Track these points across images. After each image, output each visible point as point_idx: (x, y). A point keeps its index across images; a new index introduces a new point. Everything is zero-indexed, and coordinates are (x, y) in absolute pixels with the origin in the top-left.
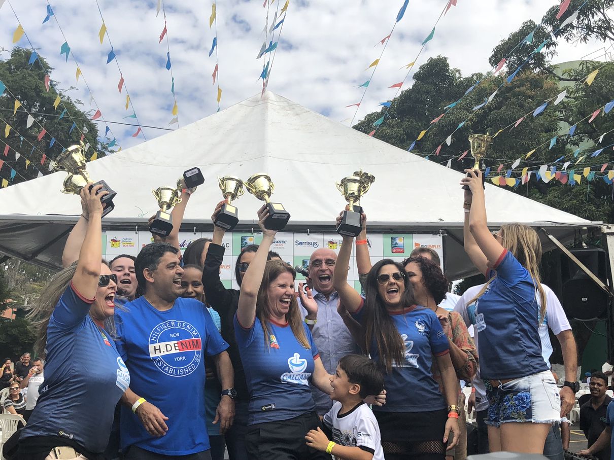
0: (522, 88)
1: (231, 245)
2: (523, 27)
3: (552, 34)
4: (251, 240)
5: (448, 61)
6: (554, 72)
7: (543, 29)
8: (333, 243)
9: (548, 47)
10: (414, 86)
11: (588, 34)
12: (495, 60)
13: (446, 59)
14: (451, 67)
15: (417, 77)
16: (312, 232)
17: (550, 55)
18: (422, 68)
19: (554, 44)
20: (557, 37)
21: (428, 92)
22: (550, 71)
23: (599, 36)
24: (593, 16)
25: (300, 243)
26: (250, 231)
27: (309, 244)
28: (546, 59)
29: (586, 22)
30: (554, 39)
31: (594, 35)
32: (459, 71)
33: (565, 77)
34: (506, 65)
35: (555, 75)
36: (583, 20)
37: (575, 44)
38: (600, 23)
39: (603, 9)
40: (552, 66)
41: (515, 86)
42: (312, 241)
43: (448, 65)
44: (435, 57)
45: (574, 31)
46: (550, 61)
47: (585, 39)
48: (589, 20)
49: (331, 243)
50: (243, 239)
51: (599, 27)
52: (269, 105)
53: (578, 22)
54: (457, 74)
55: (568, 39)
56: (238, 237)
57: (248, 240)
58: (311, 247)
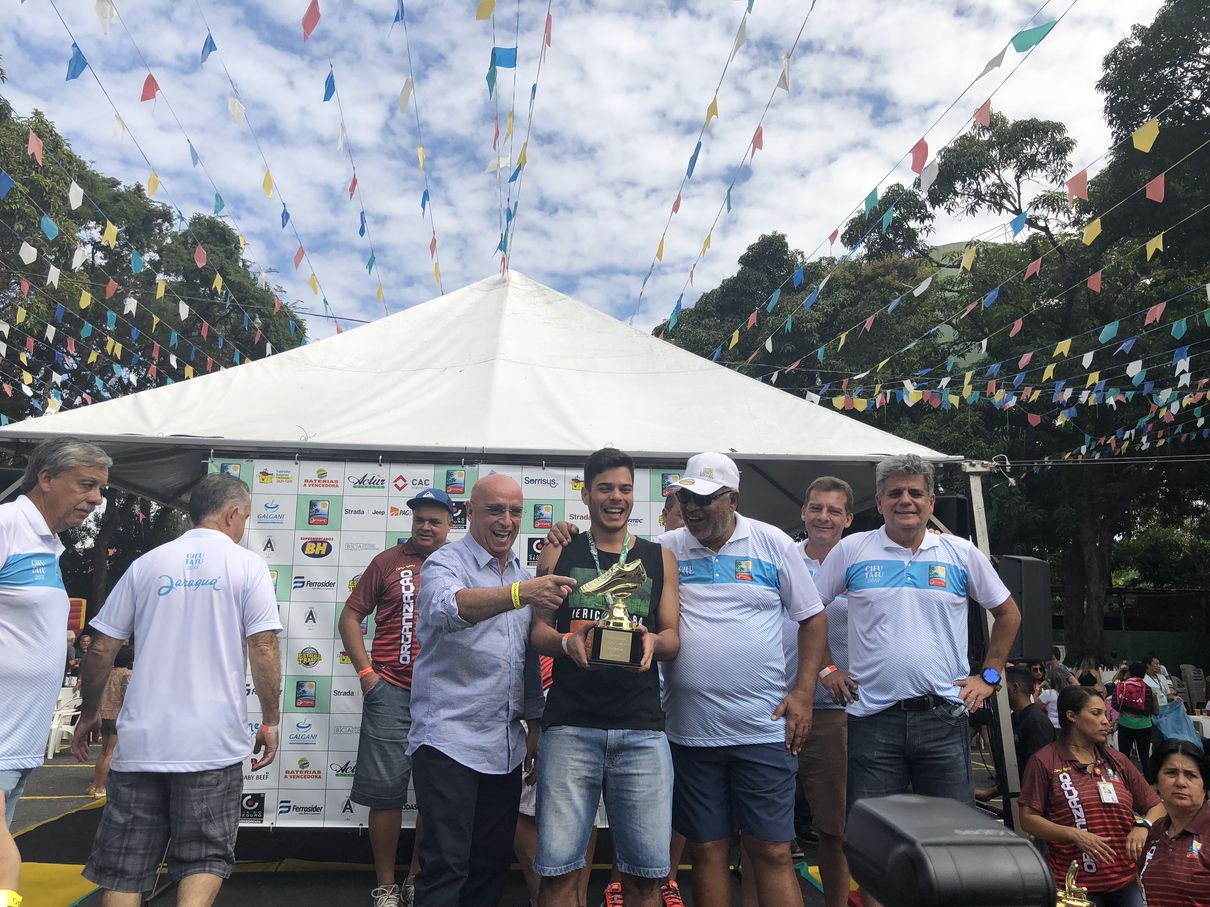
0: (887, 277)
2: (888, 193)
3: (928, 203)
4: (460, 475)
5: (787, 240)
6: (931, 255)
7: (915, 196)
8: (578, 481)
9: (922, 221)
10: (740, 273)
11: (977, 203)
12: (851, 238)
13: (783, 237)
14: (791, 248)
15: (743, 260)
16: (548, 465)
17: (924, 232)
18: (751, 248)
19: (931, 217)
20: (934, 208)
21: (758, 282)
22: (925, 254)
23: (993, 207)
24: (984, 179)
25: (532, 480)
26: (459, 463)
27: (544, 482)
28: (921, 237)
29: (974, 186)
30: (930, 209)
31: (985, 205)
32: (802, 252)
33: (946, 262)
34: (864, 244)
35: (931, 260)
36: (969, 184)
37: (959, 217)
38: (993, 189)
39: (999, 170)
41: (878, 275)
42: (549, 478)
43: (786, 245)
44: (769, 233)
45: (958, 200)
46: (927, 240)
47: (973, 210)
48: (978, 184)
49: (576, 481)
50: (449, 474)
51: (993, 195)
52: (511, 290)
53: (963, 187)
54: (799, 257)
55: (949, 210)
56: (443, 470)
57: (456, 476)
58: (547, 486)
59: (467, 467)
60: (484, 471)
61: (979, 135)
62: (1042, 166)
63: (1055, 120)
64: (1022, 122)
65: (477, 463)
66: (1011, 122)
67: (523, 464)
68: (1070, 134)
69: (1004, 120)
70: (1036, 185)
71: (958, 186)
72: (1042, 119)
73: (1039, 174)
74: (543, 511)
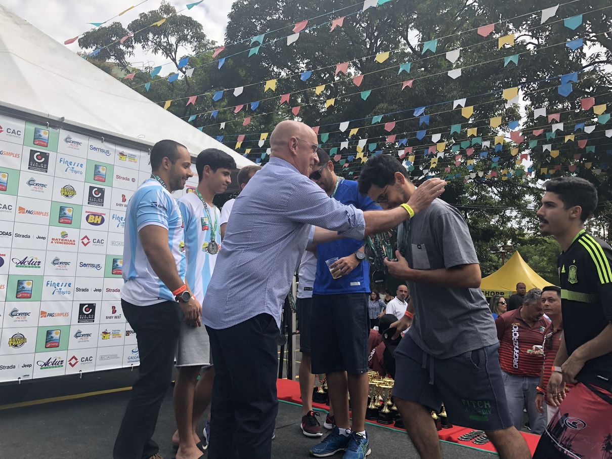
1: (22, 134)
2: (112, 26)
3: (133, 40)
4: (45, 133)
7: (127, 33)
8: (124, 155)
11: (157, 48)
16: (106, 141)
17: (129, 54)
19: (133, 47)
20: (135, 43)
22: (124, 65)
23: (165, 53)
25: (95, 148)
26: (46, 125)
27: (102, 151)
28: (126, 56)
30: (133, 43)
31: (160, 52)
36: (157, 38)
37: (146, 52)
38: (165, 44)
40: (126, 62)
42: (106, 149)
45: (149, 44)
46: (128, 58)
47: (155, 51)
49: (122, 154)
50: (36, 131)
51: (165, 47)
53: (153, 38)
55: (144, 47)
56: (32, 127)
57: (42, 133)
58: (104, 155)
59: (50, 129)
60: (63, 134)
61: (162, 14)
62: (191, 42)
63: (199, 22)
64: (185, 16)
65: (59, 127)
66: (178, 14)
67: (89, 136)
68: (204, 31)
69: (174, 11)
70: (186, 50)
71: (151, 36)
72: (194, 19)
73: (188, 45)
74: (100, 170)
